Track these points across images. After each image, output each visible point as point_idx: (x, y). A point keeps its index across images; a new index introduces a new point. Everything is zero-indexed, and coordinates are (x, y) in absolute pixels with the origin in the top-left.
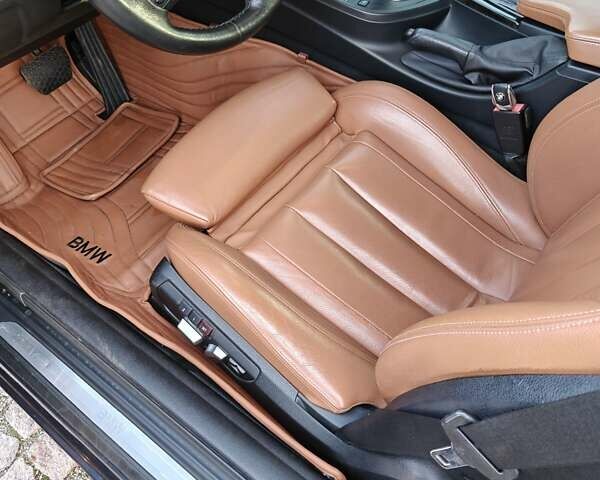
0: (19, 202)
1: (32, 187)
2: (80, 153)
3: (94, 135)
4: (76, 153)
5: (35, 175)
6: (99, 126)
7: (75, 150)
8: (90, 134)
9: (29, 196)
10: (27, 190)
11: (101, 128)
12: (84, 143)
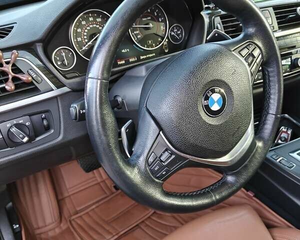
0: (51, 234)
1: (62, 225)
2: (95, 209)
3: (108, 198)
4: (93, 209)
5: (67, 217)
6: (113, 193)
7: (94, 207)
8: (106, 197)
9: (57, 231)
10: (57, 227)
11: (114, 195)
12: (100, 203)
